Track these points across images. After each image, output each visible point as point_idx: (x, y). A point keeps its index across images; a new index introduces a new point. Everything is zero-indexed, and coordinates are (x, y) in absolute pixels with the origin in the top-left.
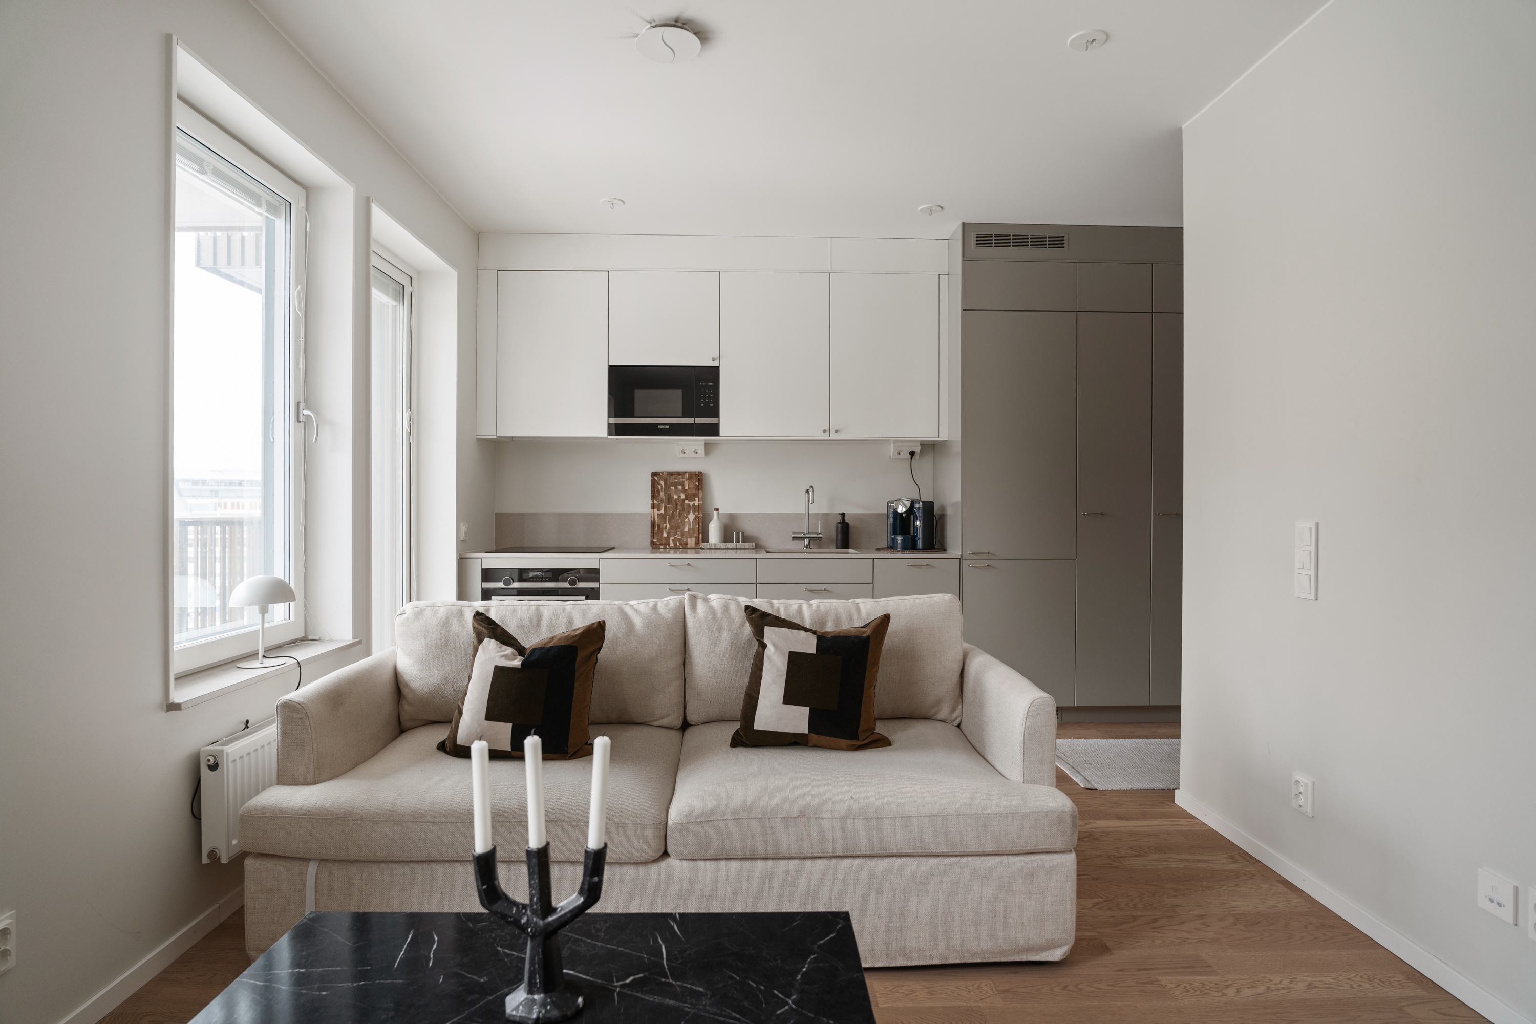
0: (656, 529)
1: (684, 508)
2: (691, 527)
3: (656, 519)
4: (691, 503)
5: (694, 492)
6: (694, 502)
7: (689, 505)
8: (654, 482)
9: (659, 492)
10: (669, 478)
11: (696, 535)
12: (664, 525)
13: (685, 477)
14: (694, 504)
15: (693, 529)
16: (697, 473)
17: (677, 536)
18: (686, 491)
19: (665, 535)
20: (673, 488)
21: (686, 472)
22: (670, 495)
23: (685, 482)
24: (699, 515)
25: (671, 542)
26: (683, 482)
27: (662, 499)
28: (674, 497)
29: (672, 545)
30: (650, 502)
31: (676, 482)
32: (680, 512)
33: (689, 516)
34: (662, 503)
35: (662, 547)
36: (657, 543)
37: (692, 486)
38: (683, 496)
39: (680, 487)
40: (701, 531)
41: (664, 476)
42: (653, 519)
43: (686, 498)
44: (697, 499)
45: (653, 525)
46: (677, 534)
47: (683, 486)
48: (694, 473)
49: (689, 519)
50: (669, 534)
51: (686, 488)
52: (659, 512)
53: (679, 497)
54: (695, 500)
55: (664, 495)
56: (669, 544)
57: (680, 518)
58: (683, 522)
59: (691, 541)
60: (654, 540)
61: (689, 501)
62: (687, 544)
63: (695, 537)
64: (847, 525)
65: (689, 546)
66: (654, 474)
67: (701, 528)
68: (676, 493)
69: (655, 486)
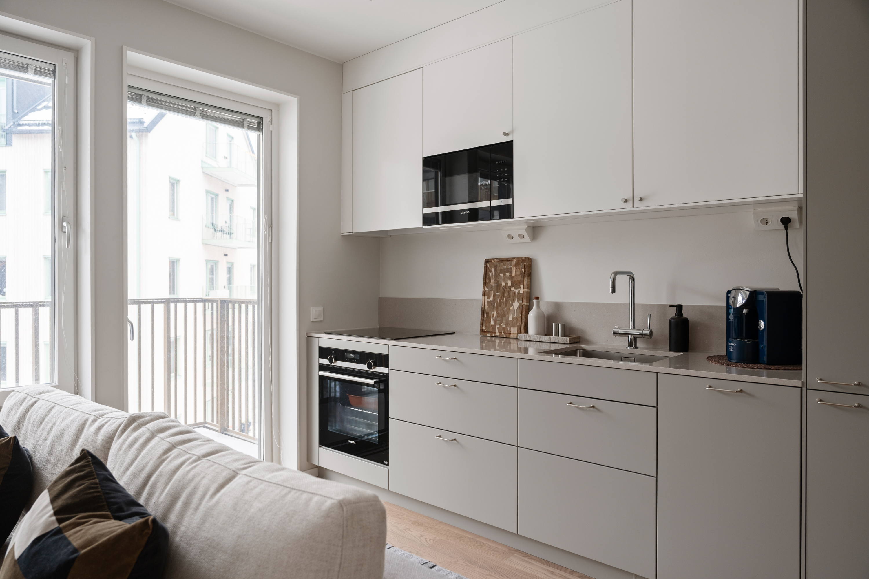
0: (485, 317)
1: (510, 296)
2: (515, 316)
3: (486, 306)
4: (517, 291)
5: (519, 278)
6: (519, 290)
7: (514, 293)
8: (486, 269)
9: (490, 279)
10: (499, 264)
11: (519, 324)
12: (492, 313)
13: (513, 264)
14: (519, 291)
15: (517, 318)
16: (524, 259)
17: (502, 325)
18: (512, 278)
19: (492, 323)
20: (502, 275)
21: (514, 258)
22: (498, 282)
23: (513, 268)
24: (523, 304)
25: (497, 331)
26: (511, 268)
27: (492, 286)
28: (502, 284)
29: (497, 334)
30: (481, 289)
31: (505, 269)
32: (506, 300)
33: (513, 304)
34: (491, 290)
35: (489, 335)
36: (485, 331)
37: (518, 273)
38: (510, 284)
39: (507, 274)
40: (523, 321)
41: (495, 263)
42: (483, 307)
43: (513, 286)
44: (522, 286)
45: (483, 312)
46: (502, 323)
47: (510, 272)
48: (521, 259)
49: (513, 307)
50: (495, 322)
51: (513, 275)
52: (489, 300)
53: (507, 284)
54: (520, 288)
55: (494, 283)
56: (495, 333)
57: (506, 306)
58: (508, 310)
59: (514, 331)
60: (484, 328)
61: (515, 288)
62: (510, 334)
63: (518, 326)
64: (686, 321)
65: (512, 336)
66: (487, 261)
67: (523, 317)
68: (504, 280)
69: (487, 273)
